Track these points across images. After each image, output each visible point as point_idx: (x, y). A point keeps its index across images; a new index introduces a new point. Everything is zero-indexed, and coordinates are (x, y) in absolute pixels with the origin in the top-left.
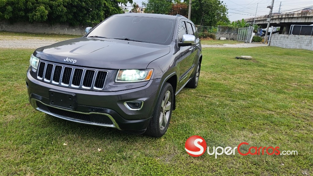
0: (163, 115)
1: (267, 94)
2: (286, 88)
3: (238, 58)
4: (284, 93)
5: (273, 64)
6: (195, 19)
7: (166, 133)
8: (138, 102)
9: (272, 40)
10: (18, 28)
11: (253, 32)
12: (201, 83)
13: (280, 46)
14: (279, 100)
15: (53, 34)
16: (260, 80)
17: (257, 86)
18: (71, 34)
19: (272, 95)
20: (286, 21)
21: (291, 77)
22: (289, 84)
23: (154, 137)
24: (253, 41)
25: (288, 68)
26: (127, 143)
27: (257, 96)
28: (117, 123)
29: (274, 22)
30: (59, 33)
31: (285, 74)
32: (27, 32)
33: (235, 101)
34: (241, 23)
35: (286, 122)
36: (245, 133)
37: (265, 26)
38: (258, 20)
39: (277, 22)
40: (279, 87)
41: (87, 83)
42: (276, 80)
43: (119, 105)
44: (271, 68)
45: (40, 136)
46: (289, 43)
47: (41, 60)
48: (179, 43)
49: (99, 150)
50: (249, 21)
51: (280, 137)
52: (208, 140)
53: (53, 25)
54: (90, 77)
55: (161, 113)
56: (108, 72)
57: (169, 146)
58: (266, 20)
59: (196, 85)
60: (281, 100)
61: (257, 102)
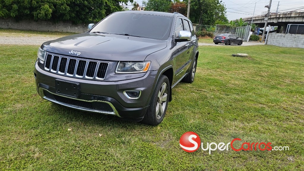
0: (160, 106)
1: (261, 89)
2: (279, 84)
3: (234, 56)
4: (277, 89)
5: (268, 61)
6: (194, 18)
7: (162, 122)
8: (137, 92)
9: (269, 39)
10: (24, 25)
11: (251, 31)
12: (197, 79)
13: (277, 45)
14: (271, 95)
15: (57, 32)
16: (255, 77)
17: (251, 82)
18: (73, 32)
19: (265, 90)
20: (284, 21)
21: (285, 74)
22: (282, 81)
23: (151, 125)
24: (251, 39)
25: (283, 66)
26: (126, 130)
27: (250, 91)
28: (117, 110)
29: (271, 22)
30: (62, 31)
31: (280, 71)
32: (32, 30)
33: (229, 95)
34: (239, 22)
35: (276, 115)
36: (236, 123)
37: (262, 25)
38: (256, 19)
39: (275, 21)
40: (273, 83)
41: (90, 73)
42: (270, 77)
43: (119, 94)
44: (267, 65)
45: (47, 122)
46: (285, 42)
47: (48, 53)
48: (176, 38)
49: (100, 135)
50: (247, 20)
51: (270, 128)
52: (201, 129)
53: (56, 23)
54: (93, 68)
55: (158, 103)
56: (110, 63)
57: (164, 133)
58: (264, 19)
59: (192, 80)
60: (273, 95)
61: (250, 96)
